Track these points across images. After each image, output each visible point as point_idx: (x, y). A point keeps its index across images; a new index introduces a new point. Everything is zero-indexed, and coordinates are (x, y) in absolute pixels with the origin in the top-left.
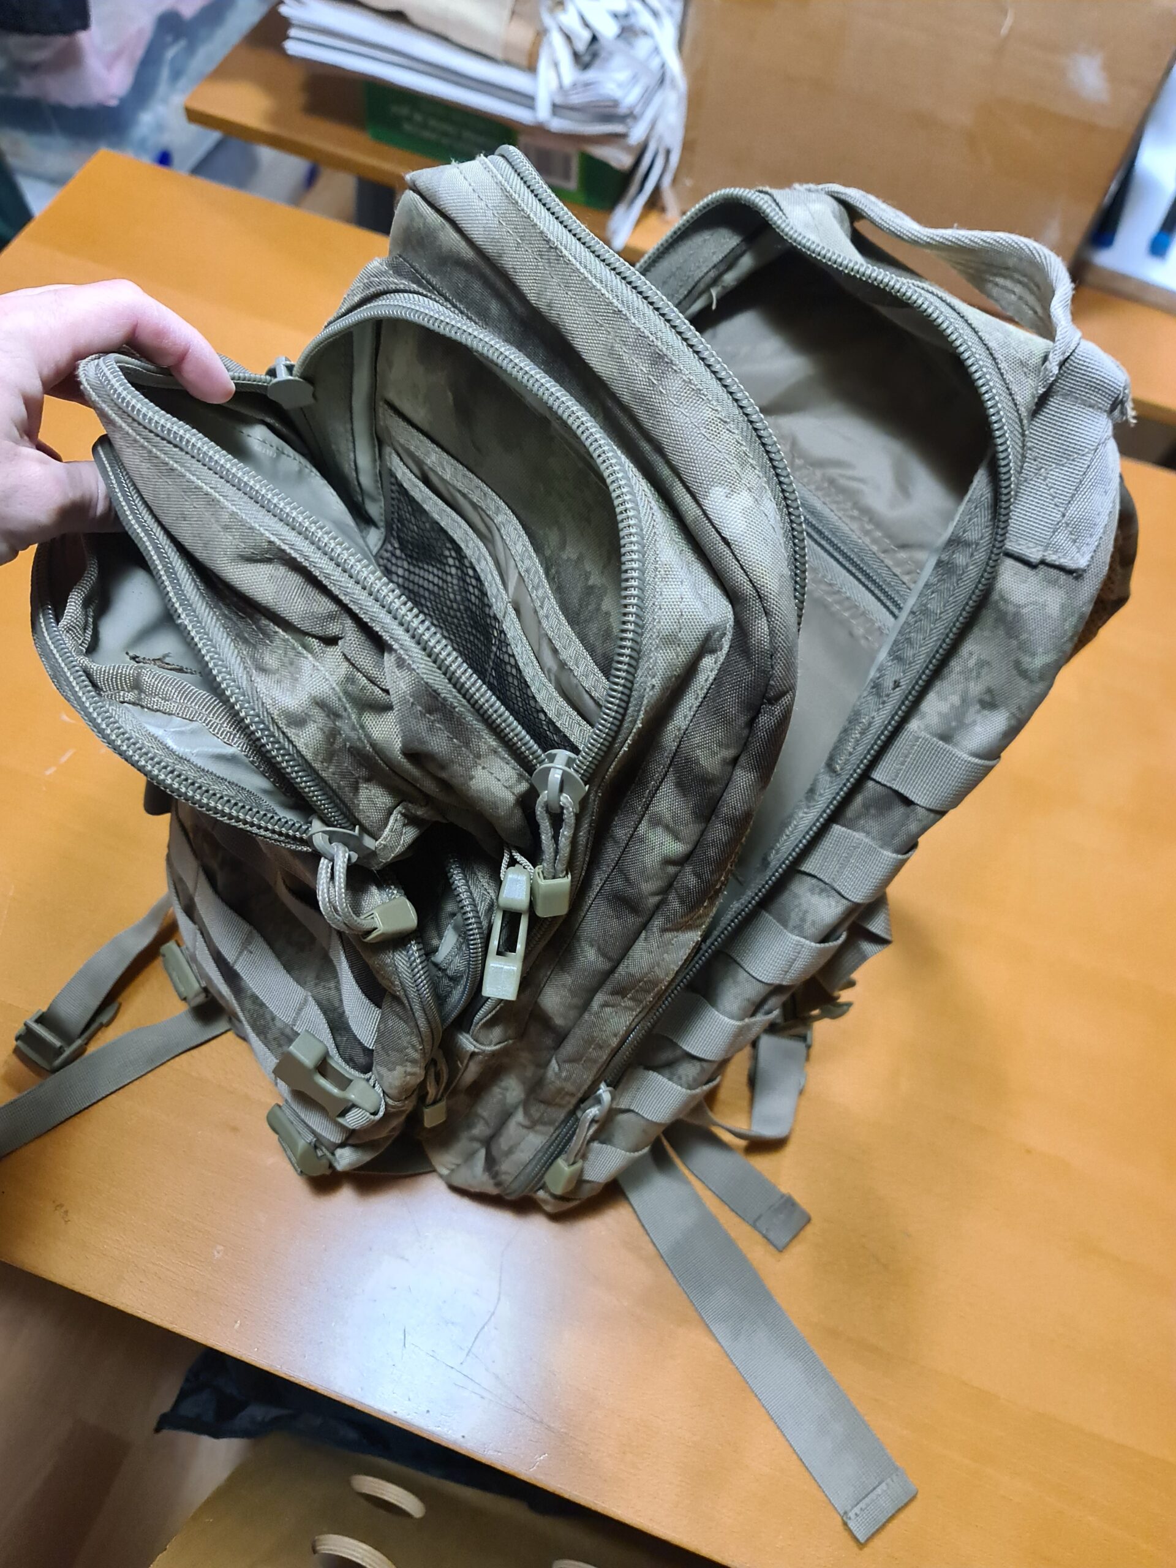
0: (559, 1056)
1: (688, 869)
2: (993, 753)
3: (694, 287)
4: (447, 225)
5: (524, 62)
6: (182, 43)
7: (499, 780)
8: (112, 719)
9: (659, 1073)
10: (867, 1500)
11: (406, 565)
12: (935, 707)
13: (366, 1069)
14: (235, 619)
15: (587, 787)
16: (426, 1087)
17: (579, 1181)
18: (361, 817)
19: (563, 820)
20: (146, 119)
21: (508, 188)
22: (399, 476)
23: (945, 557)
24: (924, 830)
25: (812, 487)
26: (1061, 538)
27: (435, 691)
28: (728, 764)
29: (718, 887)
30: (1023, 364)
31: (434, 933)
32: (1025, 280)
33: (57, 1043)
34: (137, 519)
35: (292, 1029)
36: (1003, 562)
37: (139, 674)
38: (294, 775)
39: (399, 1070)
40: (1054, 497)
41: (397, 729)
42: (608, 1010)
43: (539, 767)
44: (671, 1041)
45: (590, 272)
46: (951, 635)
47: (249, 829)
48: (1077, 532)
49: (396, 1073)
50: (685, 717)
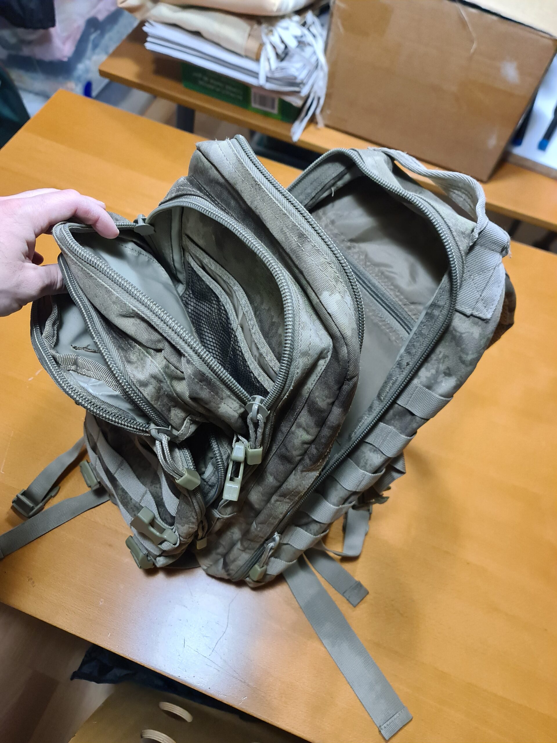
0: (257, 521)
1: (313, 446)
2: (450, 395)
3: (324, 187)
4: (213, 168)
5: (254, 57)
6: (99, 32)
7: (231, 408)
8: (65, 380)
9: (302, 528)
10: (390, 721)
11: (195, 301)
12: (425, 374)
13: (172, 524)
14: (118, 338)
15: (269, 411)
16: (198, 533)
17: (265, 574)
18: (171, 422)
19: (259, 425)
20: (81, 67)
21: (239, 157)
22: (192, 265)
23: (429, 311)
24: (420, 426)
25: (374, 275)
26: (480, 305)
27: (203, 373)
28: (330, 404)
29: (326, 454)
30: (463, 233)
31: (203, 466)
32: (466, 193)
33: (31, 505)
34: (76, 293)
35: (139, 504)
36: (454, 314)
37: (77, 359)
38: (143, 406)
39: (186, 526)
40: (477, 288)
41: (186, 388)
42: (278, 503)
43: (248, 403)
44: (307, 514)
45: (273, 196)
46: (431, 345)
47: (123, 427)
48: (486, 303)
49: (185, 527)
50: (312, 384)
